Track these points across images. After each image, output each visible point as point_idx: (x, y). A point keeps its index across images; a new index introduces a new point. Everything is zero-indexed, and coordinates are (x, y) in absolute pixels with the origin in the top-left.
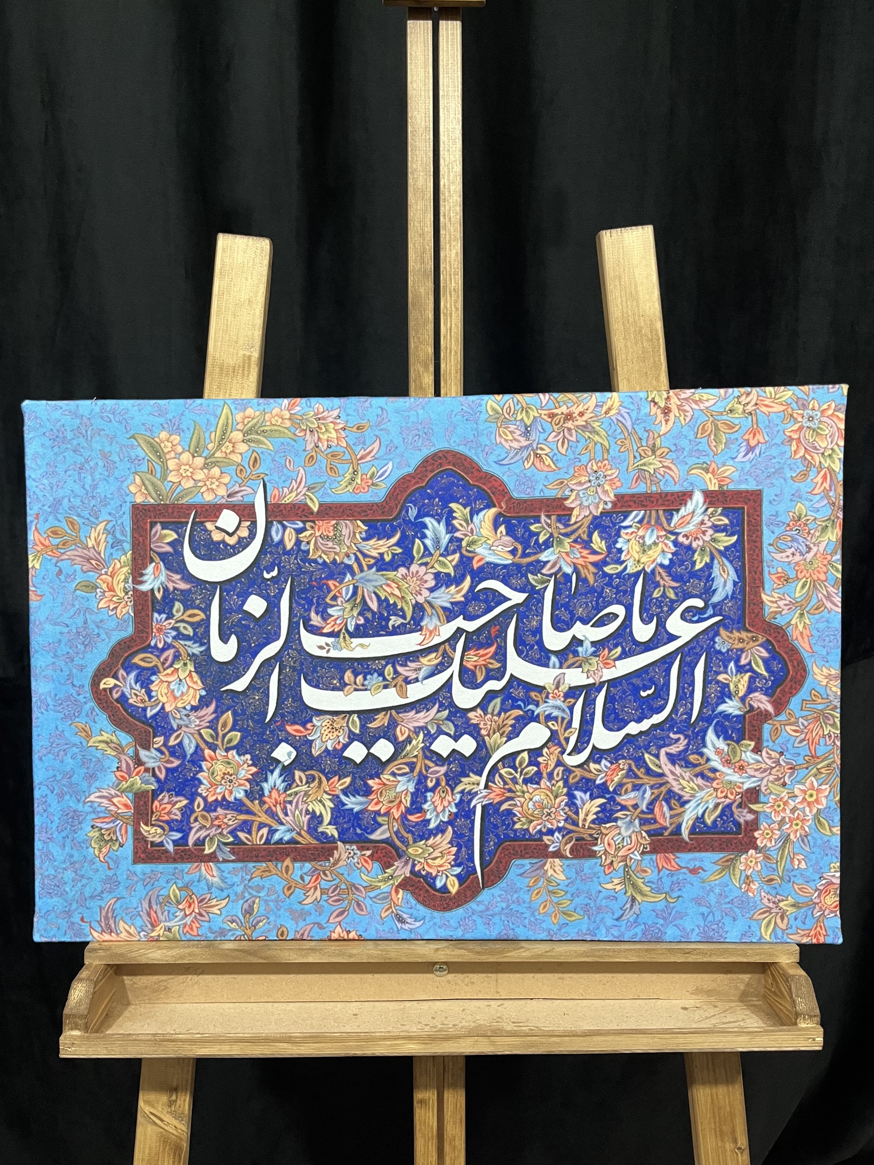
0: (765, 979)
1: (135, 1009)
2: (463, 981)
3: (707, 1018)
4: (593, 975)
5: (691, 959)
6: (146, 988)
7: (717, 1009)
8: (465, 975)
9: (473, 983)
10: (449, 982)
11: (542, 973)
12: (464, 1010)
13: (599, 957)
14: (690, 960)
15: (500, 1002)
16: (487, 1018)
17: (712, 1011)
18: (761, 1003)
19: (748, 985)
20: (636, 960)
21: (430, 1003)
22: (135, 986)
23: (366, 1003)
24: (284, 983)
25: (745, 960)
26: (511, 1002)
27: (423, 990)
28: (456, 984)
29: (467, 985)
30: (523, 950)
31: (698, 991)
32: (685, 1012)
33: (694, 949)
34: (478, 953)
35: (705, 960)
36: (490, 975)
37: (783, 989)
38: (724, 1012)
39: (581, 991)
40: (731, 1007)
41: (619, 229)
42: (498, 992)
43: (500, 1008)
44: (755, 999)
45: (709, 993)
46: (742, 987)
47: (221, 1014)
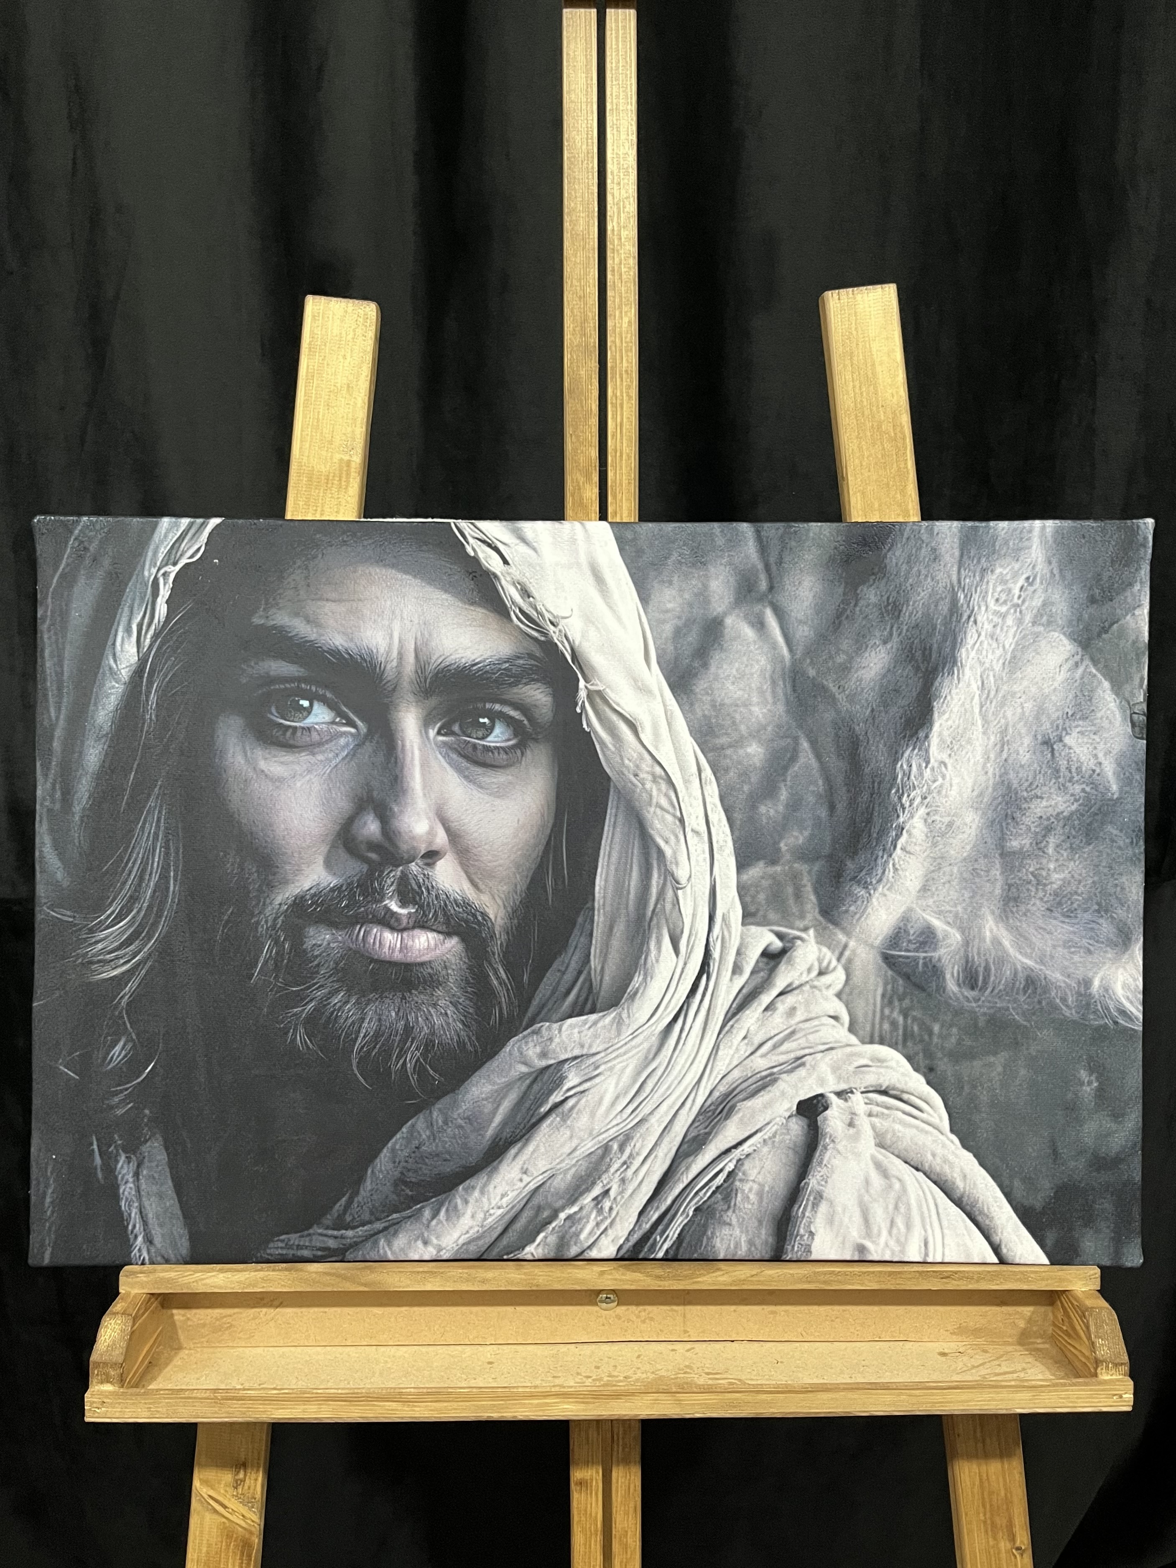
0: (1053, 1313)
1: (189, 1355)
2: (638, 1317)
3: (974, 1367)
4: (816, 1307)
5: (951, 1285)
6: (204, 1325)
7: (988, 1355)
8: (641, 1308)
9: (652, 1319)
10: (619, 1317)
11: (747, 1305)
12: (639, 1357)
13: (825, 1282)
14: (949, 1287)
15: (689, 1346)
16: (670, 1368)
17: (979, 1359)
18: (1047, 1346)
19: (1029, 1321)
20: (875, 1287)
21: (594, 1346)
22: (189, 1323)
23: (505, 1347)
24: (393, 1319)
25: (1025, 1287)
26: (704, 1345)
27: (584, 1329)
28: (629, 1320)
29: (644, 1322)
30: (721, 1273)
31: (961, 1331)
32: (943, 1359)
33: (956, 1273)
34: (658, 1277)
35: (971, 1287)
36: (675, 1308)
37: (1078, 1328)
38: (998, 1358)
39: (799, 1330)
40: (1007, 1353)
41: (851, 289)
42: (685, 1332)
43: (688, 1354)
44: (1039, 1341)
45: (976, 1332)
46: (1022, 1324)
47: (307, 1361)
